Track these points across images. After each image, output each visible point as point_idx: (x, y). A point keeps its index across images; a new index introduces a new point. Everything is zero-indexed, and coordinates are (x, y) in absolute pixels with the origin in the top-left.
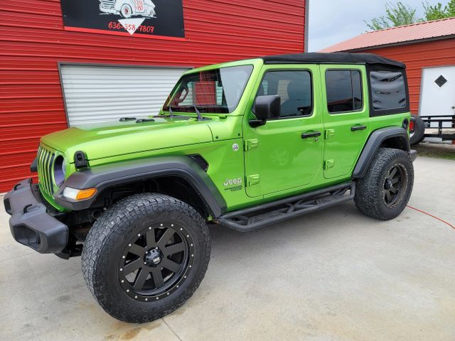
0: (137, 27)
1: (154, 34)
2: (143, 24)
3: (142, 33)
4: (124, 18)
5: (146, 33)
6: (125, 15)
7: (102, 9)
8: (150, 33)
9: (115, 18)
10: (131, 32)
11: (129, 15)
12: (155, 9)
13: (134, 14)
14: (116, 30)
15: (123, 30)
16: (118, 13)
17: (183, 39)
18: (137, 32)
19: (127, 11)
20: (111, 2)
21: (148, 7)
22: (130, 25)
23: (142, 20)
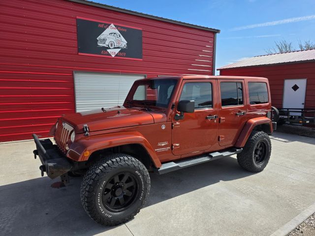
0: (116, 53)
1: (126, 56)
2: (120, 52)
3: (119, 56)
4: (110, 49)
5: (121, 56)
6: (110, 47)
7: (99, 44)
8: (123, 56)
9: (106, 48)
10: (113, 56)
11: (113, 47)
12: (127, 44)
13: (115, 46)
14: (105, 55)
15: (109, 55)
16: (107, 46)
17: (141, 60)
18: (116, 56)
19: (112, 45)
20: (104, 40)
21: (123, 43)
22: (113, 52)
23: (120, 50)
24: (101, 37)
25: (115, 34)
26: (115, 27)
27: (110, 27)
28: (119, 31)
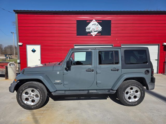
0: (95, 34)
1: (101, 35)
2: (97, 33)
3: (97, 35)
4: (92, 32)
5: (98, 35)
6: (92, 31)
7: (86, 31)
8: (99, 35)
9: (90, 32)
10: (94, 36)
11: (94, 31)
12: (102, 29)
13: (95, 31)
14: (90, 35)
15: (92, 35)
16: (91, 31)
17: (110, 36)
18: (96, 35)
19: (93, 30)
20: (89, 28)
21: (100, 28)
22: (94, 34)
23: (98, 32)
24: (88, 27)
25: (95, 24)
26: (95, 21)
27: (93, 21)
28: (97, 22)
